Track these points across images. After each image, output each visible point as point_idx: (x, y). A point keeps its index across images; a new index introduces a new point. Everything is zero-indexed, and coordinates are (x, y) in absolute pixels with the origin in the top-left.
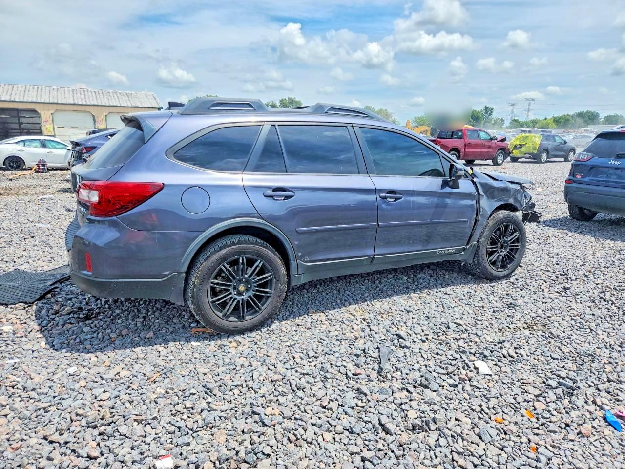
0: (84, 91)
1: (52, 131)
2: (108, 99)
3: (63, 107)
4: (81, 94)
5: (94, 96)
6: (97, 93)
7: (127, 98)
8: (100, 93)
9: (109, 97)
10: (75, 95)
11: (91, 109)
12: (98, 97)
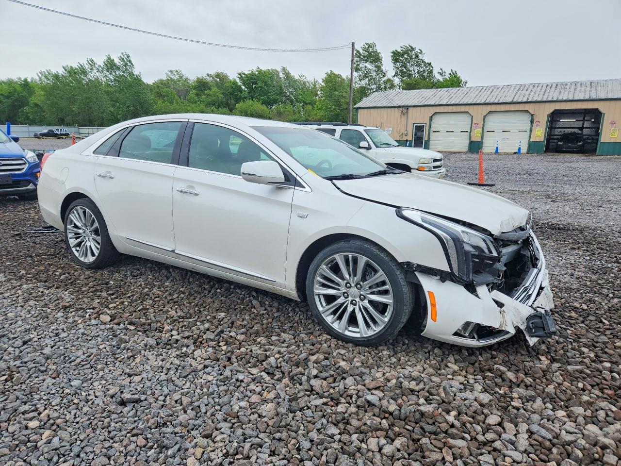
0: (534, 86)
1: (480, 135)
2: (560, 92)
3: (498, 108)
4: (527, 90)
5: (543, 90)
6: (549, 87)
7: (588, 89)
8: (554, 85)
9: (563, 90)
10: (520, 91)
11: (531, 108)
12: (548, 91)
